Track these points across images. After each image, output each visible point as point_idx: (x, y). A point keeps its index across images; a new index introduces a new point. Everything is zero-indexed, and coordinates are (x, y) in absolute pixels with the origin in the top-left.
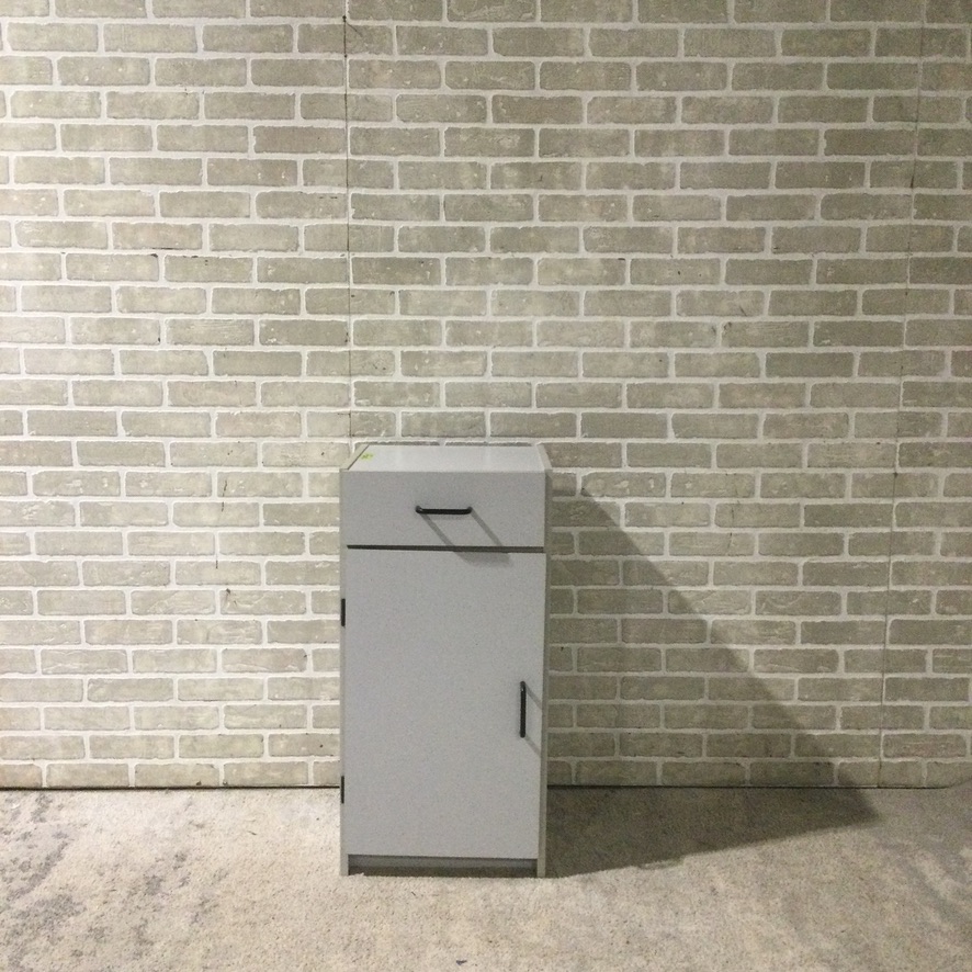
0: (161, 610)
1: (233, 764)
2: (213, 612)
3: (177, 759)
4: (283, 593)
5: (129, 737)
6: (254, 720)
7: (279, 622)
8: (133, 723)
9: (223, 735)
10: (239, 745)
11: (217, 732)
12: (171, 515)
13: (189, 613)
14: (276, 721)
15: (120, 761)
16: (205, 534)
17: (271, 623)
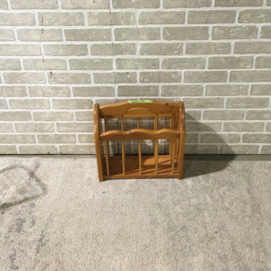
0: (19, 81)
1: (63, 146)
2: (45, 82)
3: (37, 144)
4: (78, 74)
5: (14, 135)
6: (71, 129)
7: (78, 87)
8: (14, 129)
9: (58, 135)
10: (65, 139)
11: (54, 133)
12: (16, 35)
13: (33, 83)
14: (80, 129)
15: (11, 145)
16: (35, 45)
17: (74, 87)
